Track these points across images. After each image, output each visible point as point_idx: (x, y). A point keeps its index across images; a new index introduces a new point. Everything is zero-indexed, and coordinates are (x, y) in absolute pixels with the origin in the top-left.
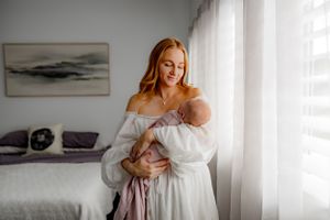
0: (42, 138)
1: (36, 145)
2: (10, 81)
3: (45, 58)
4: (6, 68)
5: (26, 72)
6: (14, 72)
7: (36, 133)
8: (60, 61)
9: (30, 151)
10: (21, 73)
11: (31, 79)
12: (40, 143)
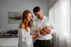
0: (16, 32)
1: (15, 34)
2: (10, 20)
3: (17, 15)
4: (9, 17)
5: (13, 18)
6: (11, 18)
7: (15, 31)
8: (20, 16)
9: (13, 35)
10: (12, 18)
11: (14, 19)
12: (16, 33)
